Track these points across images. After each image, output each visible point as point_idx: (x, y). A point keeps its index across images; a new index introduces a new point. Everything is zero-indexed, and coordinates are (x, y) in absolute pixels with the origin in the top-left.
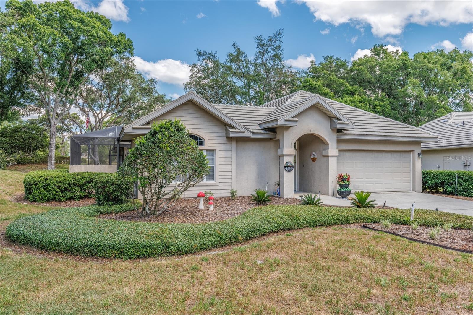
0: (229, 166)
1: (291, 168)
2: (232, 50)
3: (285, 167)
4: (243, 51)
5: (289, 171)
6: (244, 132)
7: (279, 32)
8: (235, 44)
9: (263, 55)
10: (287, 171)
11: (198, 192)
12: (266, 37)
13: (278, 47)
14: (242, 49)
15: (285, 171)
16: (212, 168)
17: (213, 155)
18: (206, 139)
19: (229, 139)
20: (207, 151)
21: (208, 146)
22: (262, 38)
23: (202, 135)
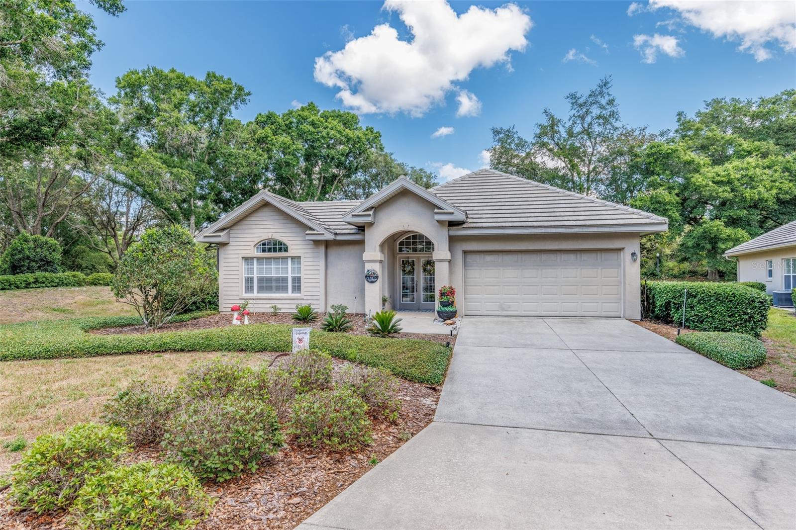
0: (317, 276)
1: (374, 278)
2: (545, 121)
3: (366, 276)
4: (559, 118)
5: (372, 282)
6: (323, 234)
7: (604, 81)
8: (547, 110)
9: (583, 118)
10: (368, 281)
11: (232, 306)
12: (583, 93)
13: (611, 102)
14: (557, 116)
15: (366, 282)
16: (299, 279)
17: (299, 263)
18: (289, 244)
19: (317, 243)
20: (293, 258)
21: (292, 252)
22: (578, 95)
23: (284, 240)
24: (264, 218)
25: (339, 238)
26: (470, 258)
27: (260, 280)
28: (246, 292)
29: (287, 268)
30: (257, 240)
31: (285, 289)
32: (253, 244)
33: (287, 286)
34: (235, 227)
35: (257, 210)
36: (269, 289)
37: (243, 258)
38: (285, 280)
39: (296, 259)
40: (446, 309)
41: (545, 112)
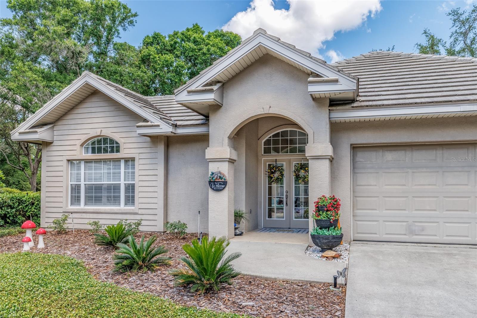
0: (154, 184)
1: (220, 184)
3: (210, 182)
4: (439, 38)
5: (218, 190)
6: (158, 126)
10: (213, 189)
12: (466, 9)
14: (437, 36)
15: (210, 190)
16: (133, 186)
17: (133, 166)
18: (121, 141)
19: (155, 139)
20: (127, 160)
21: (124, 153)
22: (460, 12)
23: (116, 137)
24: (93, 110)
25: (180, 131)
26: (361, 156)
27: (89, 188)
28: (72, 204)
29: (120, 173)
30: (84, 138)
31: (116, 200)
32: (79, 143)
33: (119, 197)
34: (60, 123)
35: (84, 99)
36: (98, 200)
37: (68, 161)
38: (117, 188)
39: (130, 161)
40: (326, 232)
41: (425, 32)
